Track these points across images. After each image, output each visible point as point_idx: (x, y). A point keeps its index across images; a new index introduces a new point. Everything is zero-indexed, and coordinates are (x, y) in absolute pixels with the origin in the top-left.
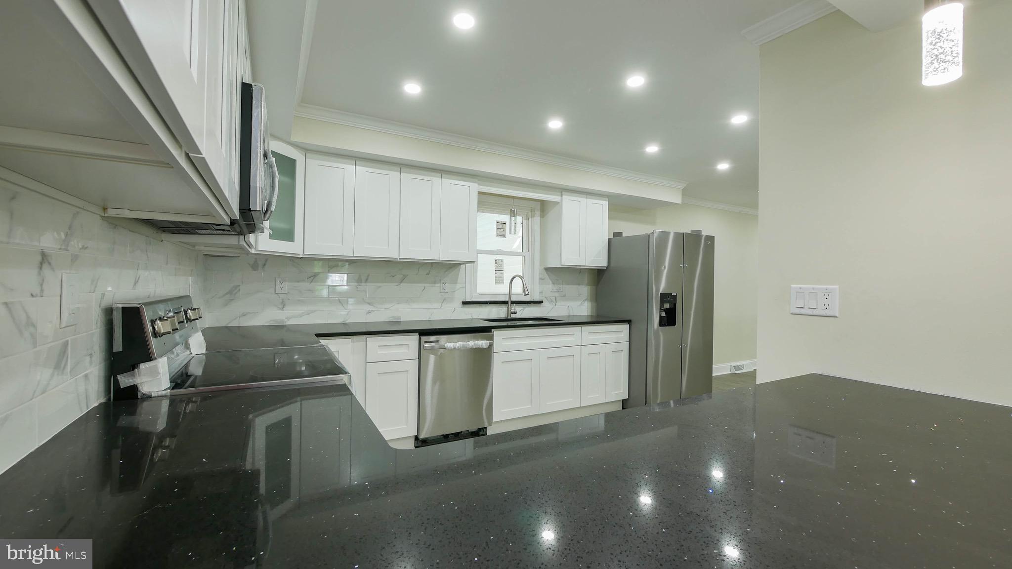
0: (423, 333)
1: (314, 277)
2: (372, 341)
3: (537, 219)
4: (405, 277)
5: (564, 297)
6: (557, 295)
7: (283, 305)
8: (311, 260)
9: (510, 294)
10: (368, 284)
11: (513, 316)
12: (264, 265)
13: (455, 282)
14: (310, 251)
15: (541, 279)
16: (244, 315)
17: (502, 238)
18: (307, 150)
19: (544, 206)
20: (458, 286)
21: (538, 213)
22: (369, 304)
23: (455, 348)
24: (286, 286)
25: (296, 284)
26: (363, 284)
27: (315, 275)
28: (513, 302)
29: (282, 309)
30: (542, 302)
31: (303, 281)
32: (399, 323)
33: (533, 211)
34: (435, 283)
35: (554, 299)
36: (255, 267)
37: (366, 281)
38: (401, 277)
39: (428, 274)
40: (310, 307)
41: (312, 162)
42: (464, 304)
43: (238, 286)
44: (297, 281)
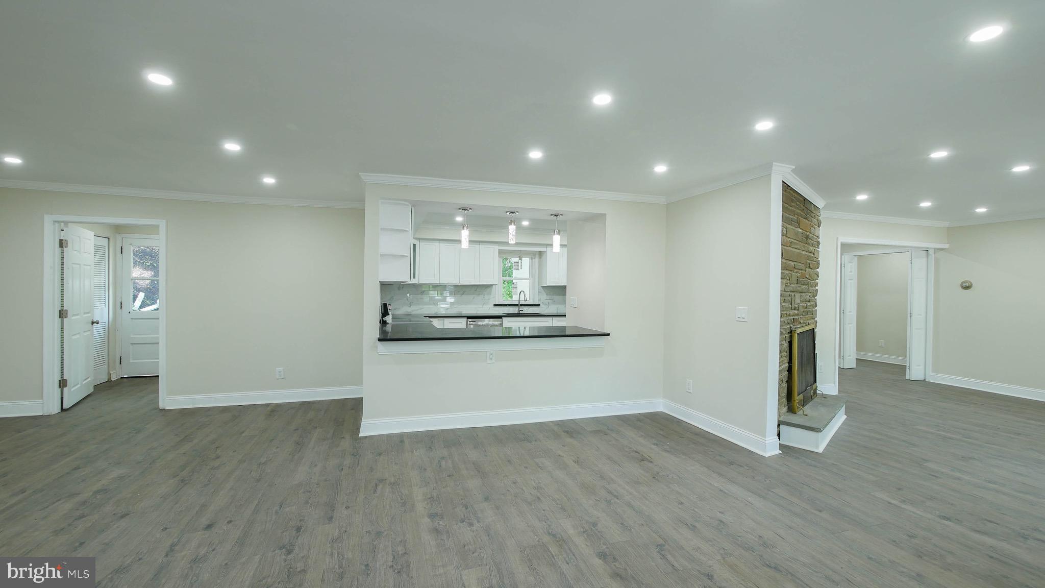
0: (469, 317)
1: (423, 293)
2: (446, 319)
3: (537, 259)
4: (464, 292)
5: (554, 302)
6: (549, 301)
7: (410, 305)
8: (421, 286)
9: (519, 301)
11: (521, 312)
12: (403, 288)
13: (490, 294)
14: (423, 281)
15: (539, 292)
16: (395, 309)
17: (517, 270)
18: (419, 239)
19: (541, 254)
20: (492, 296)
21: (537, 256)
23: (482, 325)
24: (411, 297)
27: (424, 292)
28: (521, 305)
29: (410, 307)
30: (539, 305)
31: (418, 295)
32: (462, 314)
33: (535, 255)
34: (479, 295)
35: (547, 303)
36: (399, 289)
38: (462, 292)
39: (475, 291)
40: (421, 306)
41: (423, 244)
42: (494, 305)
43: (393, 297)
44: (416, 295)
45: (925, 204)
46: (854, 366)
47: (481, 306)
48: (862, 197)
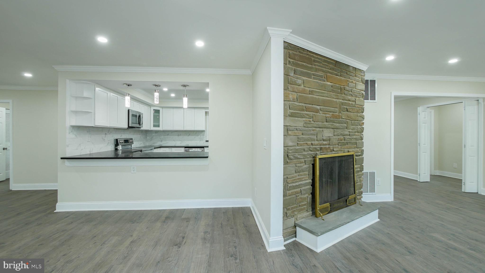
0: (185, 147)
1: (168, 135)
2: (173, 148)
4: (190, 134)
7: (162, 141)
10: (181, 136)
12: (158, 132)
13: (204, 135)
16: (154, 143)
18: (162, 107)
22: (181, 141)
24: (162, 137)
25: (164, 136)
26: (179, 136)
34: (198, 136)
36: (156, 133)
37: (180, 136)
38: (189, 134)
39: (196, 133)
40: (167, 142)
41: (164, 110)
42: (206, 141)
43: (153, 137)
44: (165, 136)
45: (453, 61)
46: (429, 180)
47: (199, 142)
48: (390, 58)
